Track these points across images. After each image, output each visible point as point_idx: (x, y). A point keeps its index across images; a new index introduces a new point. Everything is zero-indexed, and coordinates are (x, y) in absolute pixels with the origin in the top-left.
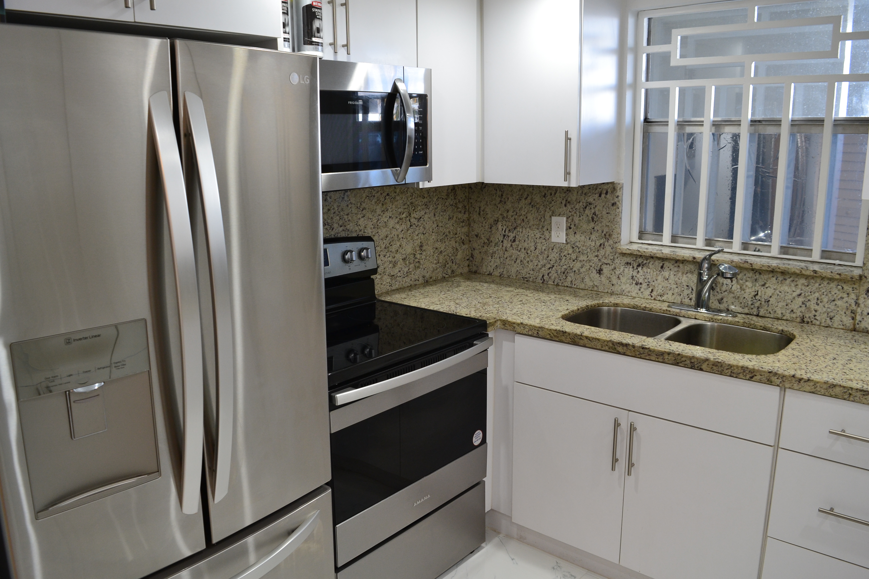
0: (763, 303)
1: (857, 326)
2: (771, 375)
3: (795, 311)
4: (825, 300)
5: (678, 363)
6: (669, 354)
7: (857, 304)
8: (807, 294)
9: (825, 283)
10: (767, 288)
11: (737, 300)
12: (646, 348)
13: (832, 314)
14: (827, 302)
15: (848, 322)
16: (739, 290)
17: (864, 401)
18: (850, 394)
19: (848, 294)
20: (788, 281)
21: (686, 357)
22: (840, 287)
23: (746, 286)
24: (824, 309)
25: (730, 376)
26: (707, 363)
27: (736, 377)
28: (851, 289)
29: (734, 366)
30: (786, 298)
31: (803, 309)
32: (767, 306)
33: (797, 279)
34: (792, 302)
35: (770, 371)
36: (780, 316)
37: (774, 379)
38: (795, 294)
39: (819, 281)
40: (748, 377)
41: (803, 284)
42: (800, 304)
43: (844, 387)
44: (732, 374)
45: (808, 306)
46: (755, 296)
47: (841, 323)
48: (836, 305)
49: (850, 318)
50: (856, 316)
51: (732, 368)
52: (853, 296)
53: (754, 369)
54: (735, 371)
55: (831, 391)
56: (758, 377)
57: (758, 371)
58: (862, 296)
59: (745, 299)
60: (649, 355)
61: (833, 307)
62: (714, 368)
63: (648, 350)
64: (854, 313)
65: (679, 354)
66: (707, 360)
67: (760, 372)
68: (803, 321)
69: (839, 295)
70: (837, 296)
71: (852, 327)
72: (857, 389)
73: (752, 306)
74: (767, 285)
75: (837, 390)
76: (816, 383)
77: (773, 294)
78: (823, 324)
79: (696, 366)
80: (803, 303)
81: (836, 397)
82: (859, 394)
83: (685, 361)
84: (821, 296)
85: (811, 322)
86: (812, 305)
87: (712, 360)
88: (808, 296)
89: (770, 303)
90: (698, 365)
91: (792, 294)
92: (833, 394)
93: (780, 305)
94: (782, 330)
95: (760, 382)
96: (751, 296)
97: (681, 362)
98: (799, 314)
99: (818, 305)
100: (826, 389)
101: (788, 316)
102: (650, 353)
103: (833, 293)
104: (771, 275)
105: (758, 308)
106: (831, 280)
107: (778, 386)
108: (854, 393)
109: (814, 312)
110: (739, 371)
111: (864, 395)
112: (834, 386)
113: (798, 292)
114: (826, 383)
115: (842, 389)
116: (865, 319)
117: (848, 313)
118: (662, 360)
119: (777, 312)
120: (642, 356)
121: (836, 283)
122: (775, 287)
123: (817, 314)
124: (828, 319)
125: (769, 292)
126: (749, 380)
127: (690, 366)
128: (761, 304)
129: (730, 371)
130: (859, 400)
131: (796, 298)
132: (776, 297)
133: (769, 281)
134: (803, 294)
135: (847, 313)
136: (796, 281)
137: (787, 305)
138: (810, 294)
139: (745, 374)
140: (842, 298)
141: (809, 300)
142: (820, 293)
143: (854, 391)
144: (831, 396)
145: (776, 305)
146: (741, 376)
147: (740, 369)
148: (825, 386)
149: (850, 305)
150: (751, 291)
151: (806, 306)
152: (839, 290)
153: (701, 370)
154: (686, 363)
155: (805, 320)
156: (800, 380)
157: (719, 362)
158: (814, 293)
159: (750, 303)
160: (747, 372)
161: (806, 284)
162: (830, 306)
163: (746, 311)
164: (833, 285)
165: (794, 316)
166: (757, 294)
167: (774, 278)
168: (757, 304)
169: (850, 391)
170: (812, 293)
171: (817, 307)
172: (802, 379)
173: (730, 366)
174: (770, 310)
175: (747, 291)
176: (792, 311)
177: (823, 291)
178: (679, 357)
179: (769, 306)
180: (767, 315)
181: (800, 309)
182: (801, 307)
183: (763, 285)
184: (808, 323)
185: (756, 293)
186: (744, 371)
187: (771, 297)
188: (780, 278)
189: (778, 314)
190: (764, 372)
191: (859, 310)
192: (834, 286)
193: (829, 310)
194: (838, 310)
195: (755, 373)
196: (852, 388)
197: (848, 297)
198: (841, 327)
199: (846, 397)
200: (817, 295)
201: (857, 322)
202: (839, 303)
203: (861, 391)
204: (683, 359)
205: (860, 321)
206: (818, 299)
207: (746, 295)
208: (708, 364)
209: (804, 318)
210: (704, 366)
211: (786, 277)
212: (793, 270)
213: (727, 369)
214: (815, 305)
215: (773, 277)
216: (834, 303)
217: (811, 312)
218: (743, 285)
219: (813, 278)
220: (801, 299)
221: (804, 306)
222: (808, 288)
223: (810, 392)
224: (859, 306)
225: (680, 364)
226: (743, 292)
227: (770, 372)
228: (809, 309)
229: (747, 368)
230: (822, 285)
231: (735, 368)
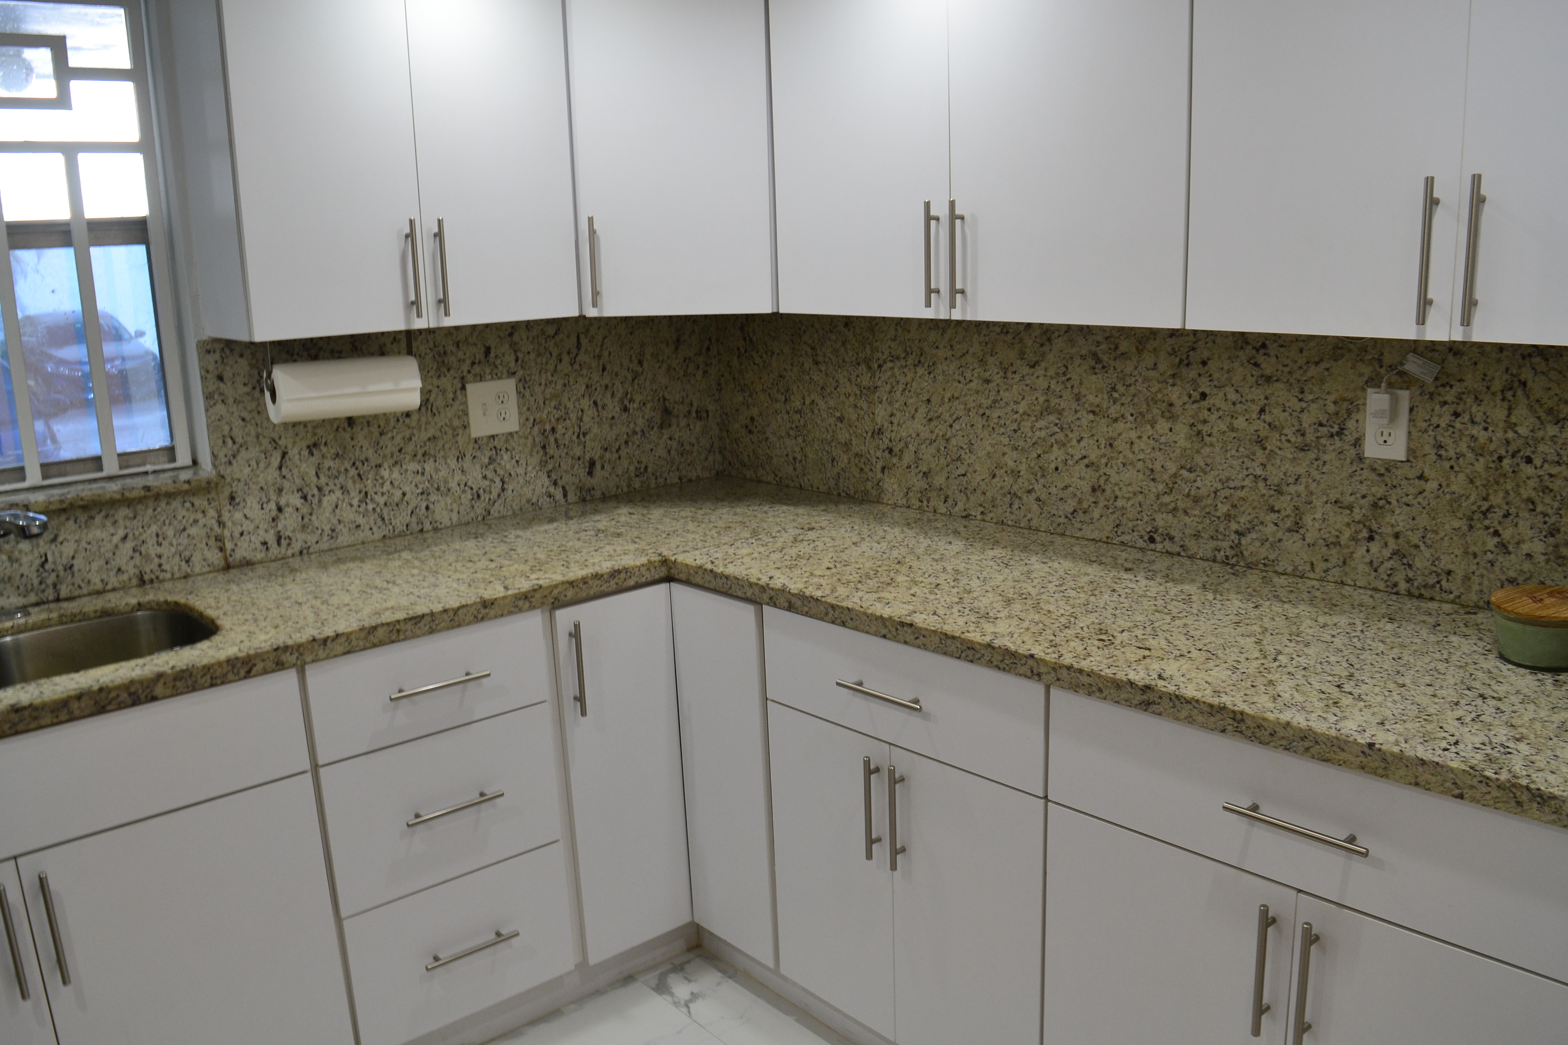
0: (62, 573)
1: (231, 559)
2: (279, 652)
3: (123, 569)
4: (170, 533)
5: (104, 707)
6: (79, 697)
7: (221, 524)
8: (137, 533)
9: (163, 504)
10: (62, 543)
11: (8, 586)
12: (24, 708)
13: (187, 554)
14: (175, 535)
15: (215, 557)
16: (7, 564)
17: (418, 632)
18: (398, 631)
19: (203, 512)
20: (98, 519)
21: (118, 688)
22: (188, 505)
23: (20, 551)
24: (173, 550)
25: (212, 685)
26: (162, 681)
27: (223, 683)
28: (206, 503)
29: (213, 665)
30: (102, 550)
31: (138, 559)
32: (70, 577)
33: (112, 512)
34: (114, 554)
35: (275, 647)
36: (99, 586)
37: (287, 658)
38: (116, 539)
39: (151, 503)
40: (242, 673)
41: (126, 517)
42: (130, 553)
43: (388, 624)
44: (214, 681)
45: (143, 552)
46: (42, 565)
47: (204, 563)
48: (189, 536)
49: (217, 551)
50: (224, 544)
51: (212, 671)
52: (212, 513)
53: (249, 656)
54: (218, 674)
55: (372, 638)
56: (260, 666)
57: (257, 655)
58: (226, 508)
59: (25, 577)
60: (35, 718)
61: (185, 541)
62: (178, 684)
63: (30, 709)
64: (220, 541)
65: (101, 690)
66: (160, 676)
67: (260, 656)
68: (142, 582)
69: (189, 517)
70: (187, 521)
71: (223, 563)
72: (405, 619)
73: (43, 586)
74: (60, 539)
75: (381, 632)
76: (348, 636)
77: (76, 551)
78: (177, 575)
79: (142, 697)
80: (134, 550)
81: (382, 643)
82: (409, 626)
83: (118, 696)
84: (161, 528)
85: (157, 578)
86: (151, 549)
87: (169, 671)
88: (140, 534)
89: (75, 568)
90: (145, 694)
91: (111, 541)
92: (376, 641)
93: (95, 566)
94: (139, 604)
95: (265, 672)
96: (34, 568)
97: (110, 703)
98: (132, 571)
99: (160, 544)
100: (366, 638)
101: (113, 581)
102: (35, 714)
103: (180, 518)
104: (63, 518)
105: (55, 586)
106: (170, 496)
107: (294, 665)
108: (402, 627)
109: (156, 560)
110: (225, 671)
111: (416, 624)
112: (374, 628)
113: (121, 533)
114: (362, 629)
115: (385, 628)
116: (239, 544)
117: (212, 542)
118: (67, 717)
119: (93, 582)
120: (20, 727)
121: (179, 499)
122: (77, 537)
123: (163, 561)
124: (183, 563)
125: (68, 549)
126: (245, 678)
127: (130, 702)
128: (58, 576)
129: (208, 677)
130: (411, 634)
131: (121, 545)
132: (83, 554)
133: (63, 530)
134: (130, 535)
135: (210, 543)
136: (113, 515)
137: (107, 563)
138: (141, 530)
139: (235, 671)
140: (196, 521)
141: (143, 542)
142: (159, 523)
143: (402, 624)
144: (374, 646)
145: (88, 569)
146: (230, 676)
147: (225, 665)
148: (362, 635)
149: (211, 529)
150: (30, 557)
151: (141, 554)
152: (188, 510)
153: (154, 699)
154: (120, 699)
155: (146, 577)
156: (325, 641)
157: (183, 671)
158: (149, 526)
159: (36, 582)
160: (239, 665)
161: (131, 515)
162: (180, 541)
163: (33, 598)
164: (176, 504)
165: (125, 577)
166: (46, 560)
167: (71, 522)
168: (52, 578)
169: (398, 627)
170: (146, 528)
171: (159, 550)
172: (328, 637)
173: (207, 668)
174: (78, 580)
175: (25, 560)
176: (119, 570)
177: (162, 519)
178: (103, 695)
179: (76, 575)
180: (76, 593)
181: (132, 563)
182: (132, 558)
183: (54, 540)
184: (152, 581)
185: (44, 559)
186: (233, 667)
187: (73, 558)
188: (83, 518)
189: (95, 584)
190: (267, 652)
191: (227, 533)
192: (179, 505)
193: (181, 548)
194: (194, 542)
195: (253, 662)
196: (398, 621)
197: (205, 516)
198: (206, 569)
199: (394, 637)
200: (154, 528)
201: (228, 553)
202: (193, 531)
203: (411, 619)
204: (113, 694)
205: (233, 550)
206: (157, 535)
207: (25, 570)
208: (165, 683)
209: (142, 576)
210: (159, 690)
211: (94, 513)
212: (108, 496)
213: (202, 677)
214: (156, 546)
215: (68, 519)
216: (185, 534)
217: (152, 561)
218: (12, 552)
219: (141, 500)
220: (129, 545)
221: (137, 554)
222: (135, 522)
223: (344, 654)
224: (224, 526)
225: (109, 708)
226: (16, 565)
227: (276, 649)
228: (147, 558)
229: (237, 658)
230: (159, 509)
231: (216, 667)
